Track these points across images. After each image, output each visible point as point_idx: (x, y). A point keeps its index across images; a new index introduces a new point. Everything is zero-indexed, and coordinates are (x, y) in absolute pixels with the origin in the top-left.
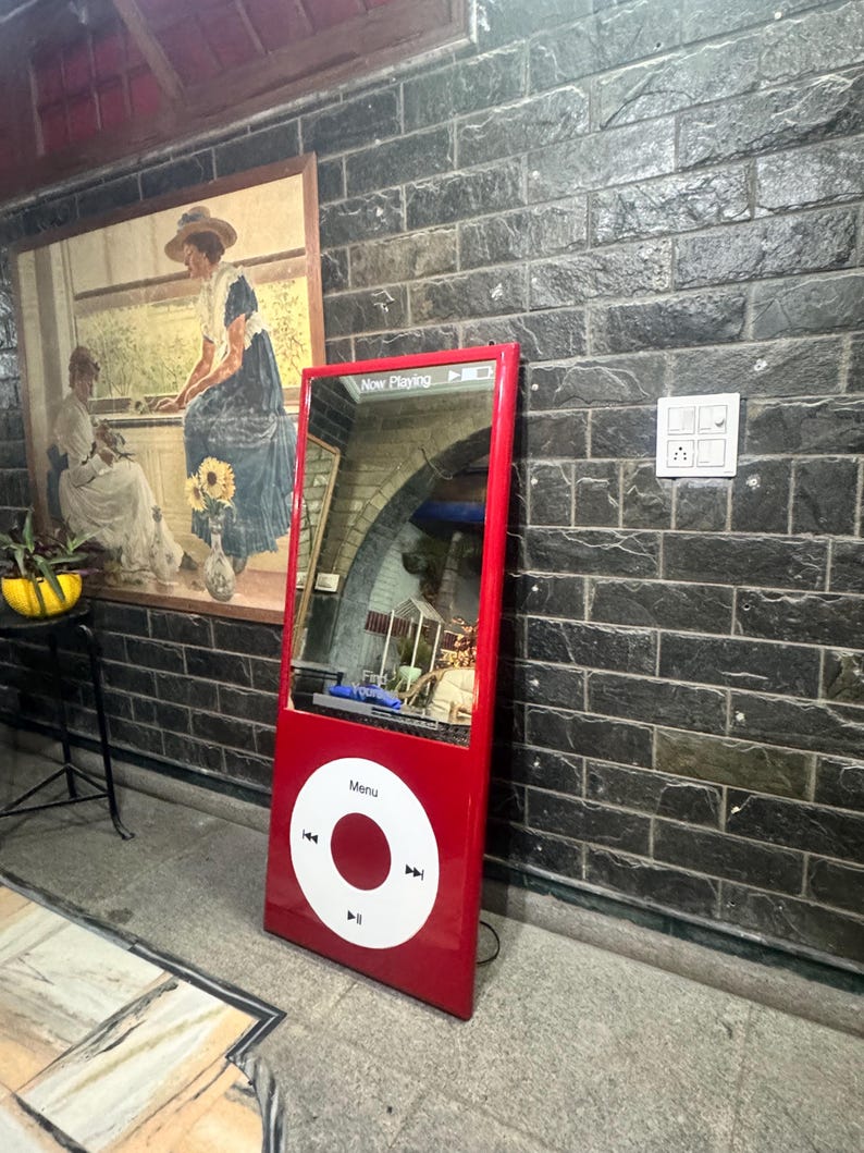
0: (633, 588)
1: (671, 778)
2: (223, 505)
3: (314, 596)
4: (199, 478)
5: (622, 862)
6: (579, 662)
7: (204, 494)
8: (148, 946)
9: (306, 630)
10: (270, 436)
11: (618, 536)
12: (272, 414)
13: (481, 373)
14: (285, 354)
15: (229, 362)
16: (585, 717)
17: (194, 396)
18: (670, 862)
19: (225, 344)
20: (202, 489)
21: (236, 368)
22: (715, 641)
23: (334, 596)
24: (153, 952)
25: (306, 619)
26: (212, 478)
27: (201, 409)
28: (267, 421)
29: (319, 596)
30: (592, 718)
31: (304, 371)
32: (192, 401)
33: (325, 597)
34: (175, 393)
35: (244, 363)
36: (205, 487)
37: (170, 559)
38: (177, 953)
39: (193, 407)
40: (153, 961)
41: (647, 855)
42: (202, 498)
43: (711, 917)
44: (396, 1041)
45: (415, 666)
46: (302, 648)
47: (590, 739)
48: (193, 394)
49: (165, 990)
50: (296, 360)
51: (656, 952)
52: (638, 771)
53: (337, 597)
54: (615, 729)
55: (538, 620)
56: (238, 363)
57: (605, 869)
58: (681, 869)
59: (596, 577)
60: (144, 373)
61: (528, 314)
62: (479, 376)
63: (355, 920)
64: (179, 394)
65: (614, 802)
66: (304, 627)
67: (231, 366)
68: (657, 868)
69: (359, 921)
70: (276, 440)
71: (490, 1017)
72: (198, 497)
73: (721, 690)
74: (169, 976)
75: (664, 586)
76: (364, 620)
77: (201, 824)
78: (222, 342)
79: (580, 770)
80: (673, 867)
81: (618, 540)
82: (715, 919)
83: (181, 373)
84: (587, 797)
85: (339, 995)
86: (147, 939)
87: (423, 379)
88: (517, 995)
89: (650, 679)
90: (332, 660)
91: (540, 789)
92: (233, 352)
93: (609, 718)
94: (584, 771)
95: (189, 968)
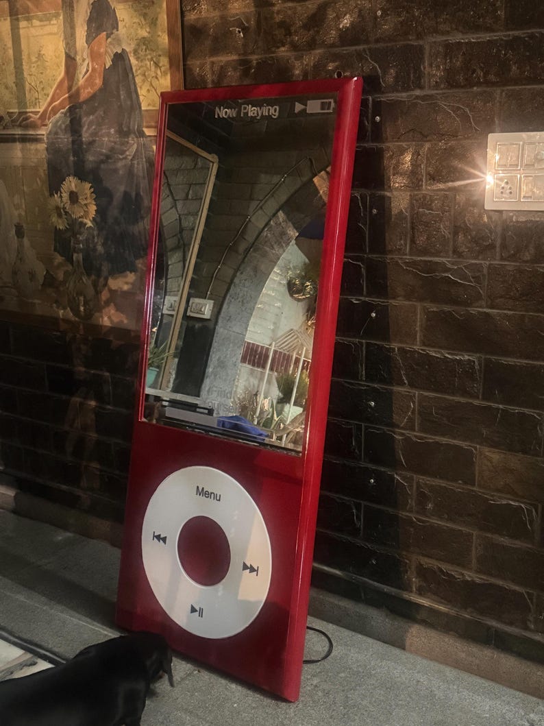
0: (461, 316)
1: (492, 496)
2: (86, 224)
3: (185, 323)
4: (61, 197)
5: (448, 575)
6: (412, 385)
7: (66, 213)
8: (11, 633)
9: (176, 360)
10: (130, 158)
11: (449, 266)
12: (132, 135)
13: (323, 106)
14: (144, 75)
15: (90, 80)
16: (416, 436)
17: (55, 114)
18: (491, 575)
19: (86, 62)
20: (64, 208)
21: (97, 88)
22: (534, 367)
23: (206, 323)
24: (14, 636)
25: (176, 348)
26: (74, 197)
27: (63, 126)
28: (128, 142)
29: (191, 323)
30: (421, 438)
31: (162, 94)
32: (53, 119)
33: (197, 325)
34: (38, 110)
35: (104, 83)
36: (67, 206)
37: (32, 275)
38: (36, 640)
39: (55, 125)
40: (15, 644)
41: (470, 569)
42: (64, 216)
43: (526, 628)
44: (227, 713)
45: (294, 405)
46: (172, 381)
47: (421, 458)
48: (55, 111)
49: (26, 665)
50: (155, 83)
51: (477, 661)
52: (463, 489)
53: (211, 325)
54: (442, 448)
55: (376, 344)
56: (98, 82)
57: (434, 582)
58: (500, 583)
59: (427, 305)
60: (7, 88)
61: (373, 46)
62: (322, 109)
63: (197, 613)
64: (41, 110)
65: (441, 518)
66: (175, 357)
67: (93, 85)
68: (478, 581)
69: (201, 615)
70: (136, 162)
71: (314, 702)
72: (60, 216)
73: (538, 414)
74: (29, 656)
75: (487, 314)
76: (240, 352)
77: (60, 538)
78: (84, 60)
79: (411, 486)
80: (493, 580)
81: (447, 270)
82: (530, 630)
83: (43, 89)
84: (418, 512)
85: (181, 678)
86: (9, 628)
87: (272, 111)
88: (341, 688)
89: (476, 402)
90: (204, 393)
91: (374, 505)
92: (94, 69)
93: (438, 439)
94: (415, 487)
95: (47, 651)
